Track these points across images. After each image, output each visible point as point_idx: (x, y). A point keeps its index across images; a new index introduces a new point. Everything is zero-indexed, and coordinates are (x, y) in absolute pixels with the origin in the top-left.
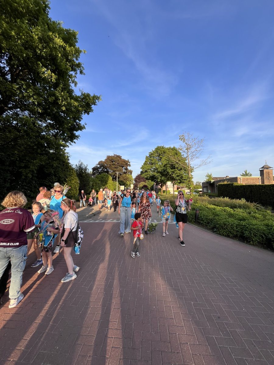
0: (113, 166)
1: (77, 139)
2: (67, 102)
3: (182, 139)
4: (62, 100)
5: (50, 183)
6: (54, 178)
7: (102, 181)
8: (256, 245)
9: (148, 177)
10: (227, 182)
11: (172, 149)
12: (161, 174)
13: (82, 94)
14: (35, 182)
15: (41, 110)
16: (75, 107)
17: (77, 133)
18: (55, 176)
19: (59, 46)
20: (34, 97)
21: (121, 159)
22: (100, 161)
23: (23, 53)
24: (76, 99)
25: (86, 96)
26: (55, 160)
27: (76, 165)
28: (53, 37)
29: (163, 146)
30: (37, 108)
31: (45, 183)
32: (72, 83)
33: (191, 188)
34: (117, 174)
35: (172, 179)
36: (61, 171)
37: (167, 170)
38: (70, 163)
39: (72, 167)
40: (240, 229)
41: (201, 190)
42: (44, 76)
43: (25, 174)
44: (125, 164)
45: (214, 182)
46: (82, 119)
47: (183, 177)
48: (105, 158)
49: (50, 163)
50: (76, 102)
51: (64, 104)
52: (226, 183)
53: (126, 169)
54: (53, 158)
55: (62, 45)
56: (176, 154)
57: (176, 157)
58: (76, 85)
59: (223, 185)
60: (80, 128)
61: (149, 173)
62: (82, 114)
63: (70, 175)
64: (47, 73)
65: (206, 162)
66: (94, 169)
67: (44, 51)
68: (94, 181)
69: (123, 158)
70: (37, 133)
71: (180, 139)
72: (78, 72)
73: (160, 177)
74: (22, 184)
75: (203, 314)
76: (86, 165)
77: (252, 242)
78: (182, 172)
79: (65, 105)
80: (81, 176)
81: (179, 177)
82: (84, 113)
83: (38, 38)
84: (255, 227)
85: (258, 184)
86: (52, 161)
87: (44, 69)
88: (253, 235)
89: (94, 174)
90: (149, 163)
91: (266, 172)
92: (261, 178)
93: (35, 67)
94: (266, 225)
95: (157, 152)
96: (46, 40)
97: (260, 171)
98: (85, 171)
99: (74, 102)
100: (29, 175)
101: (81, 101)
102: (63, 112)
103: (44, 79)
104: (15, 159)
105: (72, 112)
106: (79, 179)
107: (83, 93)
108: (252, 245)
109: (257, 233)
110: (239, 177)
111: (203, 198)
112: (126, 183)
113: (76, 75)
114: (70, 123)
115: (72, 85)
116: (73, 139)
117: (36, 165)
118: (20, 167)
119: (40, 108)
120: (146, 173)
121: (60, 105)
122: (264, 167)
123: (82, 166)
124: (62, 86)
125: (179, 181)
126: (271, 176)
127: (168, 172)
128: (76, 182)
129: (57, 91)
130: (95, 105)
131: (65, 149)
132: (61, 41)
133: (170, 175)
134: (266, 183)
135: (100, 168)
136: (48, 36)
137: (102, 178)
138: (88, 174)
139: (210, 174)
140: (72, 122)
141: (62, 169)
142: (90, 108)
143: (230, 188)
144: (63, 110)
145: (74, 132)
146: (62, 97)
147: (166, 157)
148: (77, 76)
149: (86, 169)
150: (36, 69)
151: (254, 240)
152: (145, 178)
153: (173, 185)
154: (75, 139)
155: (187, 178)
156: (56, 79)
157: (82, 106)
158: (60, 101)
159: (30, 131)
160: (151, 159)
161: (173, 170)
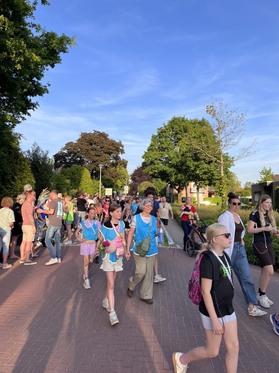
1: (33, 109)
2: (24, 57)
3: (211, 111)
7: (73, 180)
13: (43, 34)
21: (108, 139)
25: (49, 38)
33: (223, 194)
34: (101, 168)
35: (196, 178)
41: (250, 197)
45: (272, 183)
46: (42, 75)
53: (117, 158)
62: (43, 68)
63: (22, 170)
65: (248, 151)
71: (207, 111)
73: (175, 174)
79: (20, 62)
80: (37, 171)
90: (157, 148)
98: (43, 162)
106: (35, 176)
107: (46, 33)
116: (27, 110)
120: (152, 167)
121: (14, 62)
123: (38, 154)
125: (207, 182)
127: (188, 166)
133: (193, 171)
135: (67, 156)
139: (268, 169)
142: (57, 58)
144: (18, 69)
145: (29, 97)
152: (151, 175)
160: (161, 140)
161: (196, 163)
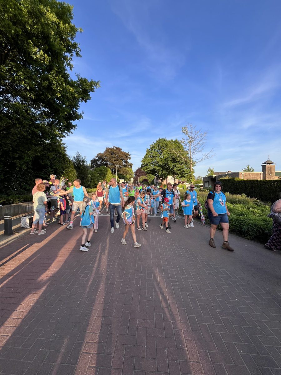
0: (113, 159)
1: (74, 129)
2: (62, 88)
3: (185, 131)
4: (57, 85)
5: (46, 175)
6: (50, 170)
7: (101, 174)
8: (253, 239)
9: (149, 170)
10: (229, 177)
11: (174, 142)
12: (162, 168)
13: (78, 79)
14: (31, 174)
15: (34, 96)
16: (72, 94)
17: (74, 123)
18: (52, 168)
19: (52, 22)
20: (26, 81)
21: (121, 151)
22: (99, 153)
23: (10, 28)
24: (72, 84)
25: (83, 82)
26: (51, 152)
27: (74, 157)
28: (44, 11)
29: (165, 139)
30: (29, 93)
31: (41, 175)
32: (68, 66)
33: (192, 182)
34: (117, 167)
35: (173, 173)
36: (58, 163)
37: (168, 163)
38: (67, 155)
39: (70, 158)
40: (238, 224)
41: (202, 184)
42: (36, 57)
43: (19, 165)
44: (125, 156)
45: (215, 176)
46: (79, 107)
47: (183, 171)
48: (105, 150)
49: (45, 154)
50: (73, 88)
51: (59, 89)
52: (227, 178)
53: (126, 162)
54: (49, 149)
55: (55, 21)
56: (178, 147)
57: (178, 150)
58: (71, 68)
59: (225, 180)
60: (77, 117)
61: (150, 167)
62: (79, 101)
63: (68, 168)
64: (39, 54)
65: (208, 156)
66: (93, 162)
67: (35, 28)
68: (93, 174)
69: (122, 150)
70: (30, 121)
71: (182, 131)
72: (74, 53)
73: (161, 171)
74: (17, 176)
75: (197, 304)
76: (84, 158)
77: (249, 237)
78: (184, 166)
79: (60, 91)
80: (79, 169)
81: (180, 172)
82: (81, 100)
83: (27, 12)
84: (253, 222)
85: (259, 179)
86: (47, 152)
87: (36, 49)
88: (251, 229)
89: (92, 167)
90: (149, 156)
91: (268, 167)
92: (263, 173)
93: (26, 46)
94: (264, 220)
95: (159, 145)
96: (36, 15)
97: (263, 166)
98: (83, 164)
99: (70, 88)
100: (23, 166)
101: (77, 88)
102: (57, 98)
103: (36, 61)
104: (8, 149)
105: (68, 99)
106: (77, 171)
107: (80, 78)
108: (248, 239)
109: (254, 227)
110: (241, 172)
111: (204, 193)
112: (126, 177)
113: (71, 57)
114: (66, 111)
115: (68, 68)
116: (70, 129)
117: (31, 156)
118: (14, 158)
119: (33, 93)
120: (147, 167)
121: (55, 91)
122: (267, 163)
123: (79, 159)
124: (56, 69)
125: (180, 176)
126: (272, 171)
127: (169, 166)
128: (73, 175)
129: (51, 75)
130: (93, 92)
131: (61, 140)
132: (54, 16)
133: (172, 169)
134: (268, 178)
135: (98, 161)
136: (39, 10)
137: (101, 171)
138: (87, 166)
139: (212, 169)
140: (68, 110)
141: (58, 161)
142: (88, 95)
143: (231, 183)
144: (58, 96)
145: (71, 121)
146: (57, 81)
147: (168, 150)
148: (73, 58)
149: (84, 162)
150: (26, 48)
151: (251, 234)
152: (146, 172)
153: (174, 179)
154: (72, 129)
155: (188, 172)
156: (50, 62)
157: (79, 92)
158: (55, 86)
159: (22, 119)
160: (152, 152)
161: (174, 164)
